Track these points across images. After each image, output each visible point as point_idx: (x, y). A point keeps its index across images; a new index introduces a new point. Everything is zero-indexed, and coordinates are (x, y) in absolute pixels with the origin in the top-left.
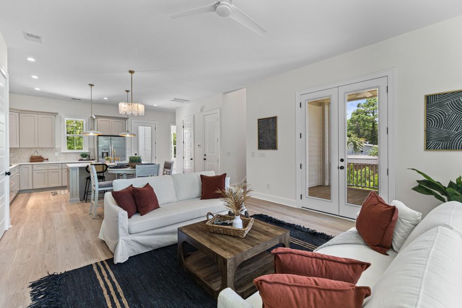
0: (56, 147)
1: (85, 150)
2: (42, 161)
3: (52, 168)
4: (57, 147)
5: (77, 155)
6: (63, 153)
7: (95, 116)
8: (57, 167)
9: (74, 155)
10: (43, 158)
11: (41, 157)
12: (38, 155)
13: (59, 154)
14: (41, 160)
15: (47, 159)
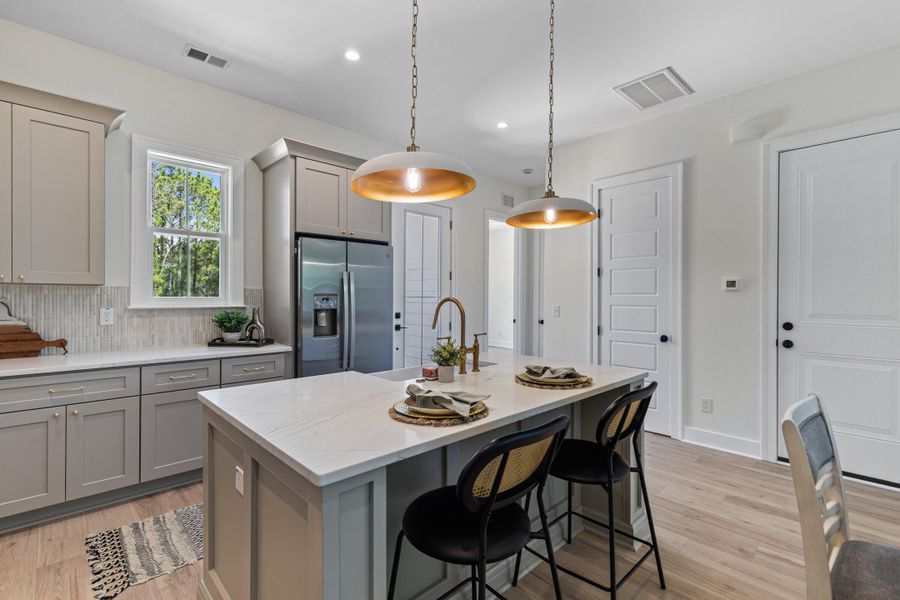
0: (107, 284)
1: (230, 298)
2: (36, 353)
3: (91, 392)
4: (111, 282)
5: (198, 318)
6: (138, 310)
7: (290, 143)
8: (116, 389)
9: (186, 319)
10: (37, 338)
11: (27, 330)
12: (13, 322)
13: (120, 318)
14: (30, 347)
15: (62, 344)
